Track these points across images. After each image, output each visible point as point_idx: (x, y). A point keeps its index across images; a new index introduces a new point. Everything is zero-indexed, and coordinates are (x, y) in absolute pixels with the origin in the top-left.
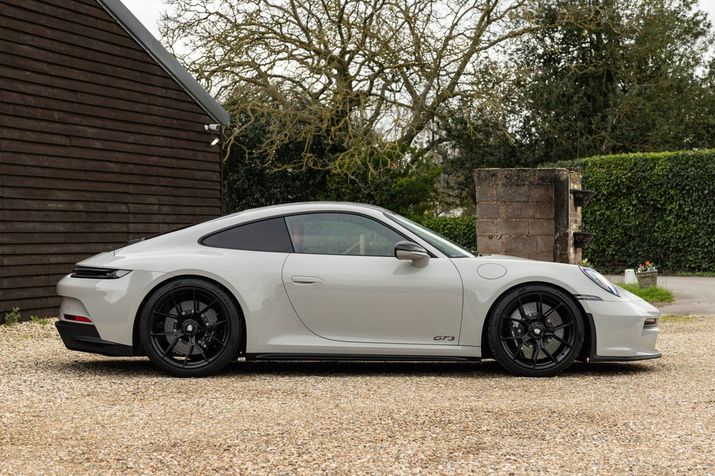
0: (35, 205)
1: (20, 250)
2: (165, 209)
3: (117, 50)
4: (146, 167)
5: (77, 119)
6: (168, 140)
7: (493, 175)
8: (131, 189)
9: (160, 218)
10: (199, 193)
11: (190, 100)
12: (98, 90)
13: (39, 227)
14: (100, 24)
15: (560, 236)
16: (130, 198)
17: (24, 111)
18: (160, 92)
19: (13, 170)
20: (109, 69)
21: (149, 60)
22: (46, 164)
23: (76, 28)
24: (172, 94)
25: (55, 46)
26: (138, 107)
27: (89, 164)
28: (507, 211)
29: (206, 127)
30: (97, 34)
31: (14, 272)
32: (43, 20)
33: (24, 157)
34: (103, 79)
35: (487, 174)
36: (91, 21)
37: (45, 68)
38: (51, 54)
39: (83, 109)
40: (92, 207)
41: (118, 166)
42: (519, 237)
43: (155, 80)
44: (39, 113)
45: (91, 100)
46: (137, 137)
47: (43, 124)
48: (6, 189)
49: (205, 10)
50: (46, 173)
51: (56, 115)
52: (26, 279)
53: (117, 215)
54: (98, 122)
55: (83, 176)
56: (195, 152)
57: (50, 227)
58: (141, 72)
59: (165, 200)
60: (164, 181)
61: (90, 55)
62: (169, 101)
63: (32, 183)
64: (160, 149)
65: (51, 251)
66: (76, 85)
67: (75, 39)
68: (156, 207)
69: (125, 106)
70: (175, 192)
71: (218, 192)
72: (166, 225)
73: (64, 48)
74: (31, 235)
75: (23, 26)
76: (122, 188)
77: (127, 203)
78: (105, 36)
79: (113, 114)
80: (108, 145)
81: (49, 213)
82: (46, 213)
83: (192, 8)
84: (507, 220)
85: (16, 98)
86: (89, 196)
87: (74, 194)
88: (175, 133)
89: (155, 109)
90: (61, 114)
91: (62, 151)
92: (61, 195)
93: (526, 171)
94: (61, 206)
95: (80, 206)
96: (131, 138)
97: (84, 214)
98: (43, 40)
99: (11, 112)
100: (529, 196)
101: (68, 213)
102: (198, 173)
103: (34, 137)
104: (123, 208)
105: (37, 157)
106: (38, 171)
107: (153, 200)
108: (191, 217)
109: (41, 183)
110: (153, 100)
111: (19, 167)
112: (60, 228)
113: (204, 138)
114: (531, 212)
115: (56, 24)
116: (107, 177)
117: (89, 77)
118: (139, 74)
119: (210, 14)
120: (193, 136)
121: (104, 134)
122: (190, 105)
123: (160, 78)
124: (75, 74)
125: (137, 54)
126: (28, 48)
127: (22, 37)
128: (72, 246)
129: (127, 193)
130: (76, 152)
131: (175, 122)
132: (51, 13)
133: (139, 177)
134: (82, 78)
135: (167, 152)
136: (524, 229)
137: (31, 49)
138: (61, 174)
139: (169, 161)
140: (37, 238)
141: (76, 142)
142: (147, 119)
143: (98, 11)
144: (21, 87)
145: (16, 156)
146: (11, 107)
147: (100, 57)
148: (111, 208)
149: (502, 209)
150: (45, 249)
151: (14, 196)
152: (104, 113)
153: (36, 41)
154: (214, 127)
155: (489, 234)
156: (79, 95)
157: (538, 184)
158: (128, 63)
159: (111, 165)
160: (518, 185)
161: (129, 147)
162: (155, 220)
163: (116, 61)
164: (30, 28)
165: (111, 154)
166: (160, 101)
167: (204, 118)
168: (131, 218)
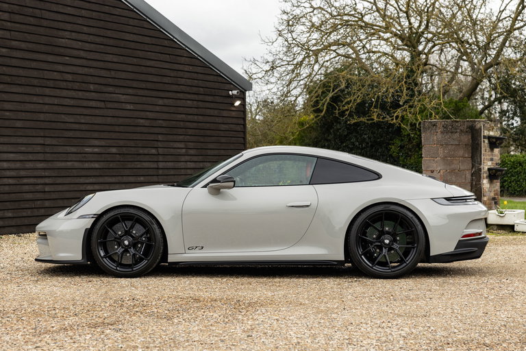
0: (73, 149)
1: (59, 180)
2: (192, 152)
3: (147, 40)
4: (174, 122)
5: (111, 89)
6: (195, 102)
7: (434, 125)
8: (160, 138)
9: (187, 158)
10: (223, 140)
11: (215, 73)
12: (130, 68)
13: (77, 165)
14: (131, 22)
15: (475, 171)
16: (160, 144)
17: (63, 85)
18: (187, 68)
19: (54, 125)
20: (140, 54)
21: (177, 46)
22: (83, 121)
23: (110, 25)
24: (199, 69)
25: (91, 38)
26: (166, 80)
27: (121, 121)
28: (444, 152)
29: (230, 92)
30: (129, 29)
31: (54, 196)
32: (80, 21)
33: (63, 116)
34: (135, 61)
35: (430, 125)
36: (123, 20)
37: (82, 54)
38: (87, 45)
39: (116, 82)
40: (124, 150)
41: (149, 121)
42: (453, 171)
43: (183, 60)
44: (76, 86)
45: (123, 75)
46: (166, 101)
47: (80, 93)
48: (47, 139)
49: (310, 5)
50: (83, 127)
51: (92, 87)
52: (65, 201)
53: (147, 156)
54: (130, 91)
55: (117, 129)
56: (219, 111)
57: (86, 165)
58: (169, 54)
59: (191, 145)
60: (190, 132)
61: (122, 44)
62: (196, 74)
63: (70, 134)
64: (187, 109)
65: (87, 181)
66: (110, 66)
67: (109, 33)
68: (184, 150)
69: (155, 79)
70: (202, 139)
71: (242, 139)
72: (193, 163)
73: (98, 40)
74: (70, 171)
75: (61, 25)
76: (152, 137)
77: (157, 148)
78: (136, 30)
79: (143, 85)
80: (139, 107)
81: (86, 155)
82: (83, 155)
83: (302, 5)
84: (444, 159)
85: (56, 76)
86: (121, 143)
87: (109, 141)
88: (201, 97)
89: (182, 81)
90: (97, 86)
91: (97, 112)
92: (96, 142)
93: (457, 122)
94: (96, 150)
95: (114, 150)
96: (160, 102)
97: (118, 156)
98: (81, 34)
99: (52, 86)
100: (460, 141)
101: (103, 155)
102: (223, 126)
103: (72, 102)
104: (154, 151)
105: (75, 116)
106: (76, 126)
107: (182, 145)
108: (217, 157)
109: (78, 134)
110: (180, 74)
111: (59, 123)
112: (97, 165)
113: (228, 100)
114: (461, 153)
115: (91, 23)
116: (139, 129)
117: (121, 59)
118: (168, 56)
119: (314, 9)
120: (218, 99)
121: (136, 99)
122: (216, 77)
123: (187, 59)
124: (109, 58)
125: (166, 42)
126: (67, 40)
127: (61, 33)
128: (106, 178)
129: (157, 141)
130: (110, 113)
131: (201, 89)
132: (87, 16)
133: (168, 129)
134: (115, 60)
135: (195, 111)
136: (457, 165)
137: (70, 41)
138: (96, 127)
139: (196, 117)
140: (75, 173)
141: (110, 105)
142: (174, 88)
143: (130, 12)
144: (60, 68)
145: (56, 115)
146: (52, 82)
147: (133, 45)
148: (141, 151)
149: (441, 151)
150: (82, 180)
151: (53, 144)
152: (135, 84)
153: (74, 35)
154: (235, 92)
155: (431, 169)
156: (113, 73)
157: (467, 132)
158: (158, 49)
159: (142, 121)
160: (452, 133)
161: (158, 108)
162: (183, 160)
163: (146, 47)
164: (69, 27)
165: (142, 113)
166: (187, 75)
167: (228, 86)
168: (161, 158)
